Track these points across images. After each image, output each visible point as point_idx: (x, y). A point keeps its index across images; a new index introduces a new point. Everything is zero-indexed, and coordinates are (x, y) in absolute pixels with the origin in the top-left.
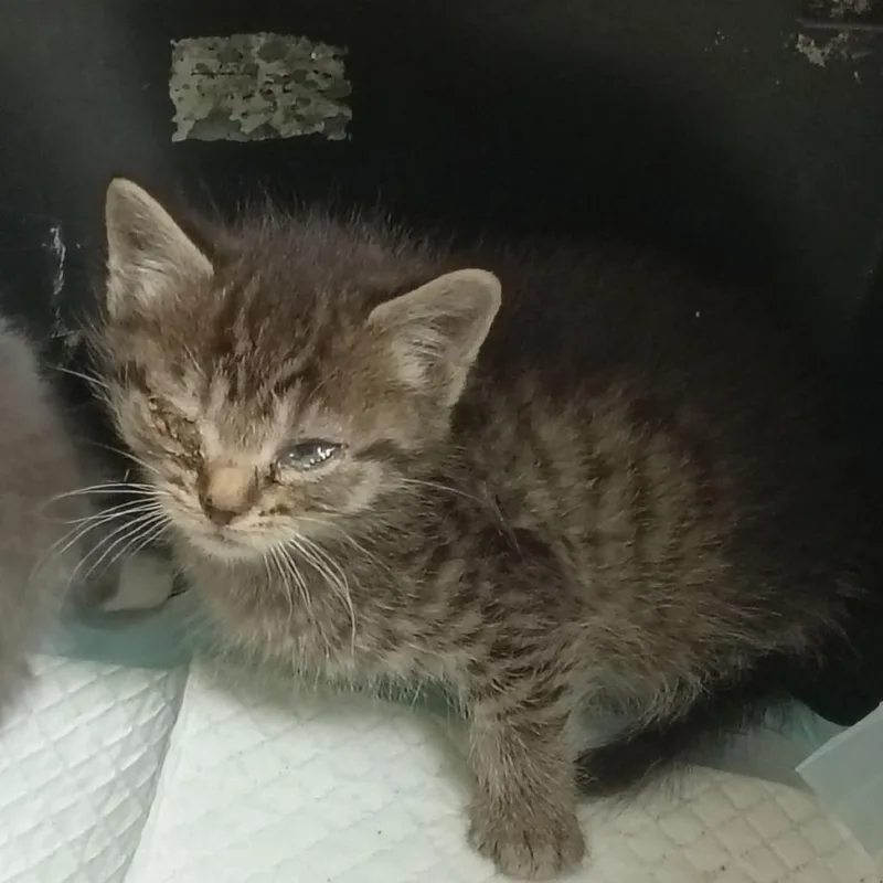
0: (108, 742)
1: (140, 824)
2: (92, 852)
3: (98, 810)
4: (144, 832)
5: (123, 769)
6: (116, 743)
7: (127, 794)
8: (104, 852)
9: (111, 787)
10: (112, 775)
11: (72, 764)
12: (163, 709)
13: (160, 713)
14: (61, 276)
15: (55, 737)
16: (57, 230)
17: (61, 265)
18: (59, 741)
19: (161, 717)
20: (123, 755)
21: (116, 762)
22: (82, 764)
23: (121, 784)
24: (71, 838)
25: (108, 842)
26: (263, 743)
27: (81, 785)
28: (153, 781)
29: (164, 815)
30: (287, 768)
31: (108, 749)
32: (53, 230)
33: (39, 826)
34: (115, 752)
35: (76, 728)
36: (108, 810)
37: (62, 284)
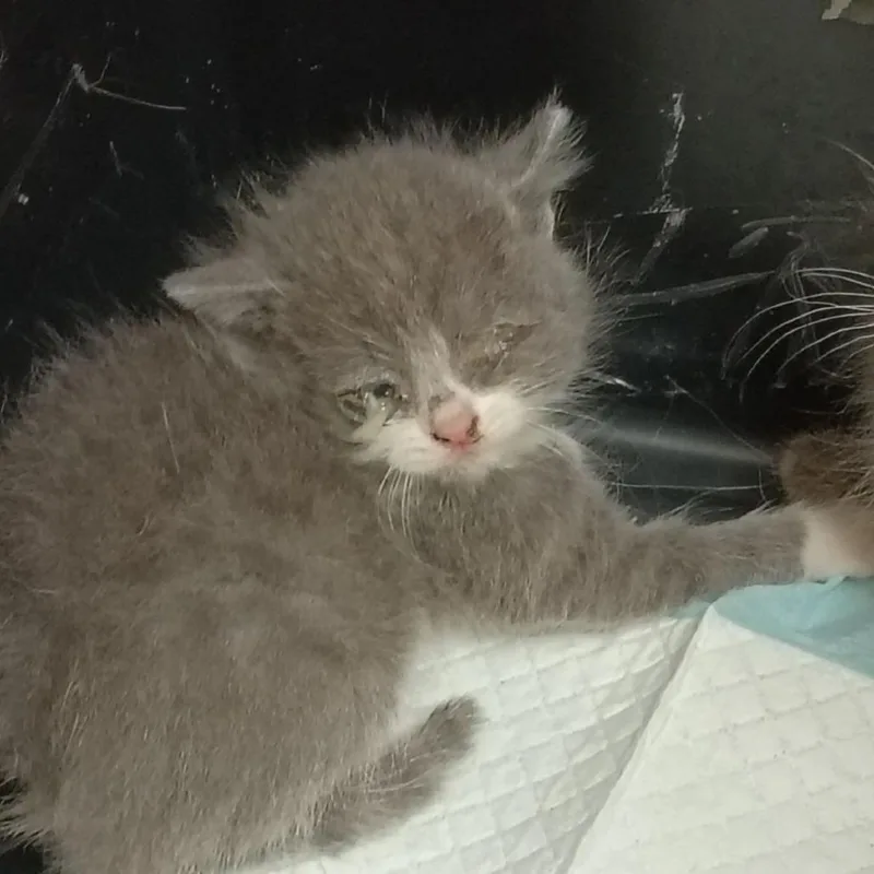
0: (595, 684)
1: (609, 783)
2: (554, 801)
3: (570, 756)
4: (613, 792)
5: (608, 716)
6: (603, 687)
7: (604, 746)
8: (568, 803)
9: (589, 735)
10: (593, 720)
11: (552, 700)
12: (661, 661)
13: (656, 665)
14: (676, 146)
15: (540, 666)
16: (680, 96)
17: (677, 136)
18: (545, 670)
19: (658, 670)
20: (610, 701)
21: (600, 708)
22: (563, 701)
23: (600, 732)
24: (537, 778)
25: (573, 794)
26: (763, 719)
27: (558, 725)
28: (634, 738)
29: (639, 778)
30: (784, 752)
31: (594, 691)
32: (675, 95)
33: (506, 759)
34: (601, 696)
35: (564, 662)
36: (581, 758)
37: (675, 156)
